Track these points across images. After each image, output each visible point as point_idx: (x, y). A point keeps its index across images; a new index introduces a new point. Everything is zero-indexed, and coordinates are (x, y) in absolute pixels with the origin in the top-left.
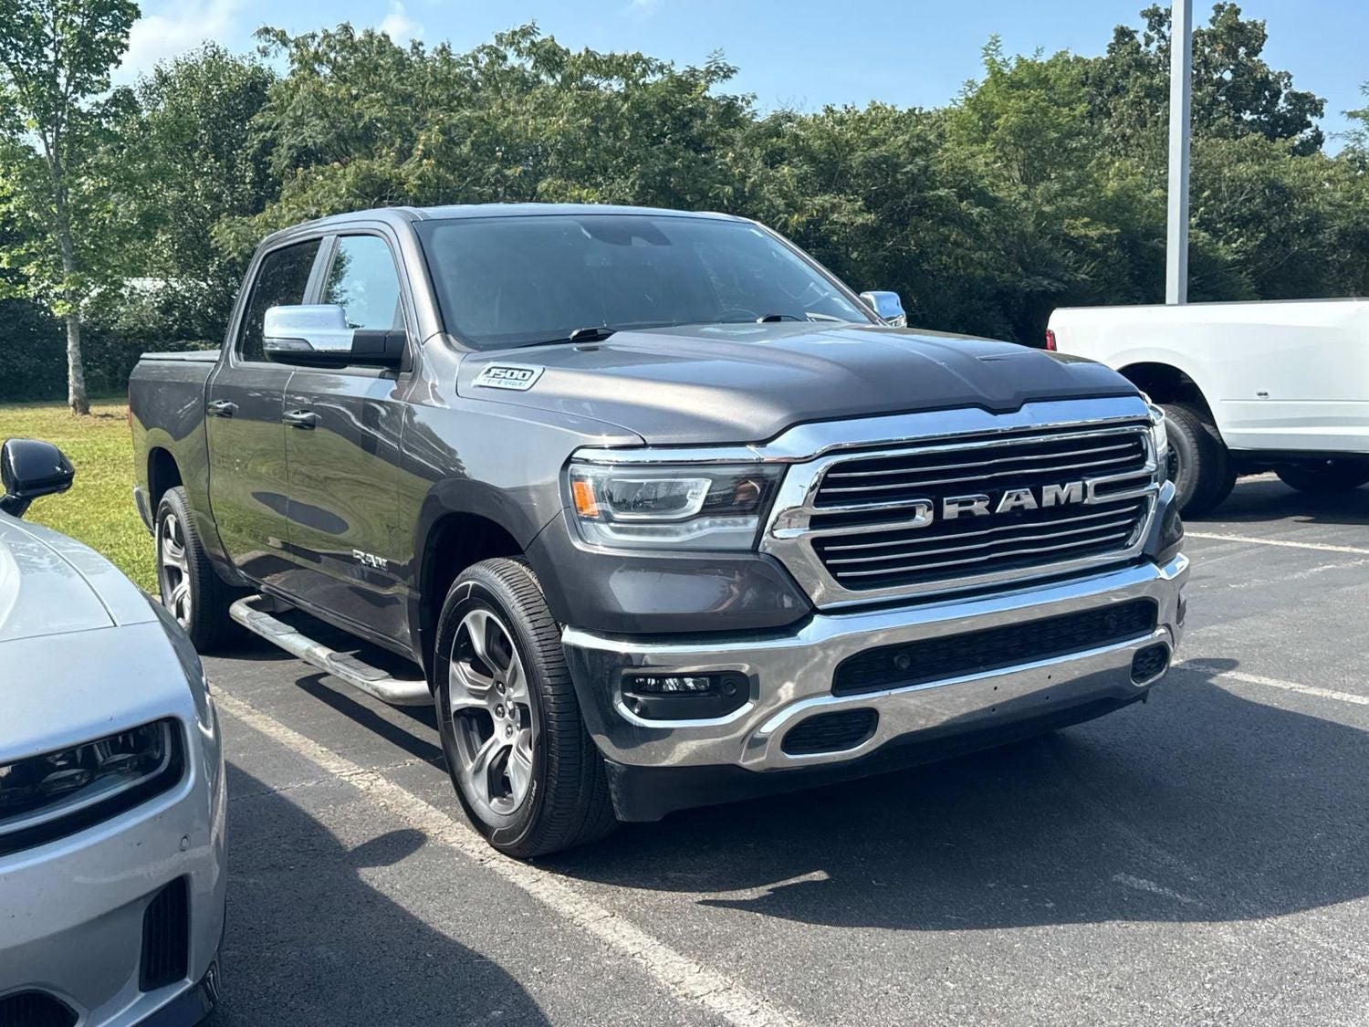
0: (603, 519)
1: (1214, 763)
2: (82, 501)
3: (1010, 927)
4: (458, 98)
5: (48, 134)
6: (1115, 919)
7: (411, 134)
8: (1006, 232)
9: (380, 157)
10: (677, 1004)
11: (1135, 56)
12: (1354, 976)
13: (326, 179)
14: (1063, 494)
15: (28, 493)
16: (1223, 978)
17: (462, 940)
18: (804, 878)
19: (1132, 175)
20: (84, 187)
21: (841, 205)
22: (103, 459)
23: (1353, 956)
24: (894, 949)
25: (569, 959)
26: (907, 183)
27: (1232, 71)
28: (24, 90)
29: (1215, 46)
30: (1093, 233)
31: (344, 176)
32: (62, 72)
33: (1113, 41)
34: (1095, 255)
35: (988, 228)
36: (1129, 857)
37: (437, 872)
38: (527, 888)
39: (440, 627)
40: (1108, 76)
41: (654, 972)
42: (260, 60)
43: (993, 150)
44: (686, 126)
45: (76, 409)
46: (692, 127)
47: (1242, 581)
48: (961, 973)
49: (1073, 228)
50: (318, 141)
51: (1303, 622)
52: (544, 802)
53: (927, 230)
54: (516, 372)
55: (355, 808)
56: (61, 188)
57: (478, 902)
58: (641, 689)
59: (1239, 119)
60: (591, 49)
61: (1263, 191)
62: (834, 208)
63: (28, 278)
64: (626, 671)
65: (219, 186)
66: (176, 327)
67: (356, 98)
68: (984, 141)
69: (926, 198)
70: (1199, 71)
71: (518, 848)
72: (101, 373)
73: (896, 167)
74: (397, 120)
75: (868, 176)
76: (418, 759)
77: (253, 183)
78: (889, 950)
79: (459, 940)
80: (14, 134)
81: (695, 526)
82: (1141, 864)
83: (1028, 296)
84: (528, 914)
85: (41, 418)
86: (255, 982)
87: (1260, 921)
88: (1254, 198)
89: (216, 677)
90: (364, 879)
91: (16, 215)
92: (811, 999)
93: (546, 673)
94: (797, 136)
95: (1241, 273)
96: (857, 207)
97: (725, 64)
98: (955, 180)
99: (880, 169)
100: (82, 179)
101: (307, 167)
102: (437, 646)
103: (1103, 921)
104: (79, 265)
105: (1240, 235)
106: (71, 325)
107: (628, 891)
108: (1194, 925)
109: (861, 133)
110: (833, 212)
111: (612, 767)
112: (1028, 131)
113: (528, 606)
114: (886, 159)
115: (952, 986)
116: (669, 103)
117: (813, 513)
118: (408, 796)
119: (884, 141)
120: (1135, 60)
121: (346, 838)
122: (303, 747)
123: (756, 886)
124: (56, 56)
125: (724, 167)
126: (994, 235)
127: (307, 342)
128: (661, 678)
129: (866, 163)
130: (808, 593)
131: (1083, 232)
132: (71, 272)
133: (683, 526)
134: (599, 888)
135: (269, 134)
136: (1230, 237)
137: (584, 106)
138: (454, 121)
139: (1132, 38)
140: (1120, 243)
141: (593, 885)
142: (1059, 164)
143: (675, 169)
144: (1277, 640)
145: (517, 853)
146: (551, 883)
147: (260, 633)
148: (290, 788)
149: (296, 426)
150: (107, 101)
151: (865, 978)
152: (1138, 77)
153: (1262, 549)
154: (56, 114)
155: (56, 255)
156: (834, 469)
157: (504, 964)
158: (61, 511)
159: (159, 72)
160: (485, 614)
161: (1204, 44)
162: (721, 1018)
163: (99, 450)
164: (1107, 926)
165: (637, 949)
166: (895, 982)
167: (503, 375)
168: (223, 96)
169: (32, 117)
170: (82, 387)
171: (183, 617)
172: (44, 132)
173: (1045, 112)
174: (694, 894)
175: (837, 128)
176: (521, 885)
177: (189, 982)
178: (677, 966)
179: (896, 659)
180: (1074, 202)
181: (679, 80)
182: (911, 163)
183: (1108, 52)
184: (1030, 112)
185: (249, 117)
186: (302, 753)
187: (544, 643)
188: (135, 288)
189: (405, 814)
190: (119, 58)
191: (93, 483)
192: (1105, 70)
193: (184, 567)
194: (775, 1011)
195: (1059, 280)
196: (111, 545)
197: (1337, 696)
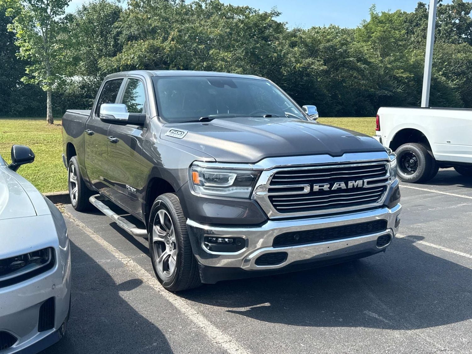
0: (201, 185)
1: (407, 274)
2: (47, 156)
3: (326, 326)
4: (185, 20)
5: (44, 28)
6: (361, 327)
7: (168, 32)
8: (374, 74)
9: (157, 39)
10: (213, 345)
11: (424, 13)
12: (436, 352)
13: (138, 45)
14: (356, 184)
15: (19, 163)
16: (392, 349)
17: (148, 318)
18: (262, 305)
19: (420, 56)
20: (55, 47)
21: (315, 63)
22: (55, 141)
23: (437, 345)
24: (287, 331)
25: (181, 327)
26: (339, 55)
27: (459, 20)
28: (36, 13)
29: (453, 11)
30: (404, 76)
31: (144, 45)
32: (49, 7)
33: (417, 7)
34: (404, 83)
35: (367, 72)
36: (371, 305)
37: (144, 294)
38: (172, 302)
39: (151, 214)
40: (415, 20)
41: (208, 334)
42: (117, 4)
43: (371, 45)
44: (263, 32)
45: (49, 122)
46: (265, 33)
47: (433, 208)
48: (307, 341)
49: (398, 73)
50: (136, 33)
51: (450, 224)
52: (179, 275)
53: (345, 72)
54: (179, 132)
55: (121, 270)
56: (47, 47)
57: (155, 306)
58: (210, 241)
59: (460, 37)
60: (231, 4)
61: (466, 63)
62: (313, 63)
63: (35, 77)
64: (205, 235)
65: (102, 47)
66: (85, 94)
67: (150, 18)
68: (368, 41)
69: (345, 61)
70: (447, 19)
71: (171, 288)
72: (60, 108)
73: (335, 50)
74: (163, 27)
75: (326, 52)
76: (145, 254)
77: (113, 46)
78: (285, 332)
79: (147, 318)
80: (32, 28)
81: (231, 189)
82: (375, 308)
83: (380, 97)
84: (171, 311)
85: (37, 124)
86: (80, 328)
87: (409, 331)
88: (463, 66)
89: (84, 220)
90: (120, 295)
91: (32, 55)
92: (256, 347)
93: (181, 233)
94: (301, 37)
95: (456, 92)
96: (320, 64)
97: (277, 11)
98: (356, 55)
99: (330, 50)
100: (54, 45)
101: (132, 41)
102: (150, 220)
103: (357, 327)
104: (52, 74)
105: (457, 79)
106: (49, 94)
107: (204, 305)
108: (387, 330)
109: (324, 37)
110: (312, 65)
111: (200, 265)
112: (384, 38)
113: (177, 210)
114: (332, 47)
115: (303, 345)
116: (258, 24)
117: (269, 187)
118: (139, 267)
119: (332, 40)
120: (424, 14)
121: (117, 280)
122: (108, 247)
123: (246, 306)
124: (47, 2)
125: (275, 47)
126: (369, 74)
127: (114, 116)
128: (217, 238)
129: (325, 48)
130: (266, 213)
131: (401, 75)
132: (49, 76)
133: (227, 189)
134: (195, 304)
135: (119, 30)
136: (453, 79)
137: (227, 25)
138: (183, 28)
139: (424, 6)
140: (414, 79)
141: (193, 302)
142: (394, 51)
143: (257, 47)
144: (440, 230)
145: (170, 289)
146: (180, 301)
147: (98, 208)
148: (101, 261)
149: (111, 142)
150: (64, 18)
151: (275, 340)
152: (425, 21)
153: (443, 196)
154: (47, 22)
155: (45, 70)
156: (277, 173)
157: (160, 328)
158: (39, 159)
159: (84, 6)
160: (164, 211)
161: (449, 10)
162: (226, 351)
163: (55, 138)
164: (358, 329)
165: (204, 325)
166: (284, 343)
167: (175, 133)
168: (105, 16)
169: (38, 22)
170: (51, 115)
171: (75, 199)
172: (42, 28)
173: (390, 32)
174: (225, 308)
175: (316, 35)
176: (170, 301)
177: (54, 330)
178: (215, 332)
179: (295, 236)
180: (399, 64)
181: (261, 16)
182: (341, 48)
183: (415, 11)
184: (384, 32)
185: (113, 23)
186: (108, 249)
187: (181, 223)
188: (72, 80)
189: (137, 273)
190: (69, 3)
191: (51, 149)
192: (413, 17)
193: (76, 183)
194: (244, 350)
195: (391, 91)
196: (55, 172)
197: (455, 252)
